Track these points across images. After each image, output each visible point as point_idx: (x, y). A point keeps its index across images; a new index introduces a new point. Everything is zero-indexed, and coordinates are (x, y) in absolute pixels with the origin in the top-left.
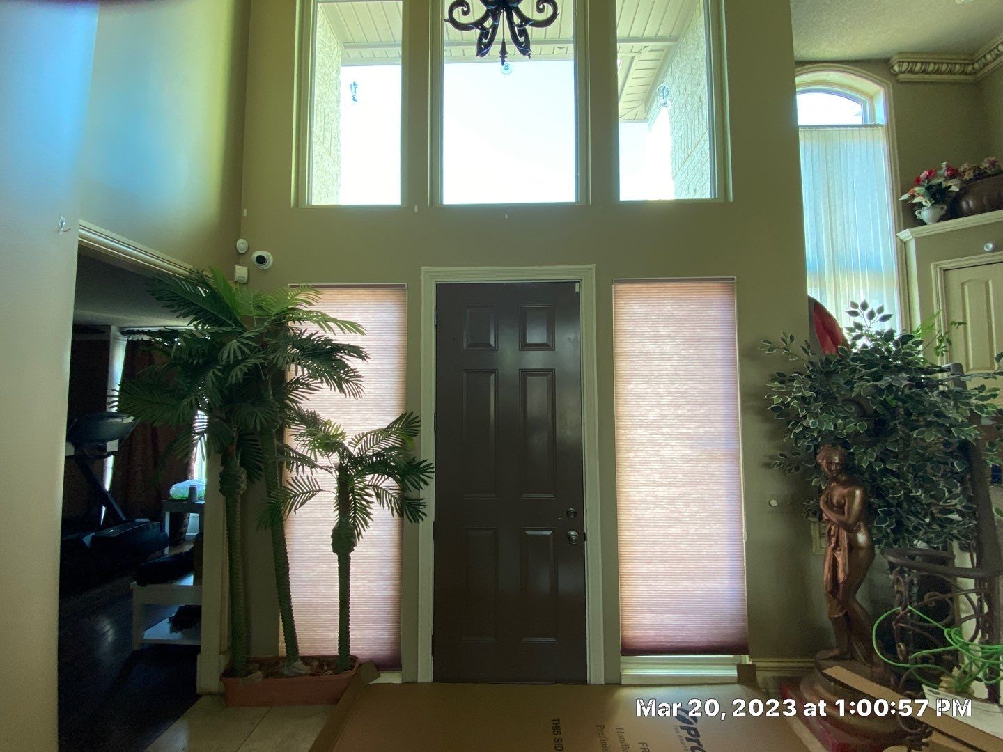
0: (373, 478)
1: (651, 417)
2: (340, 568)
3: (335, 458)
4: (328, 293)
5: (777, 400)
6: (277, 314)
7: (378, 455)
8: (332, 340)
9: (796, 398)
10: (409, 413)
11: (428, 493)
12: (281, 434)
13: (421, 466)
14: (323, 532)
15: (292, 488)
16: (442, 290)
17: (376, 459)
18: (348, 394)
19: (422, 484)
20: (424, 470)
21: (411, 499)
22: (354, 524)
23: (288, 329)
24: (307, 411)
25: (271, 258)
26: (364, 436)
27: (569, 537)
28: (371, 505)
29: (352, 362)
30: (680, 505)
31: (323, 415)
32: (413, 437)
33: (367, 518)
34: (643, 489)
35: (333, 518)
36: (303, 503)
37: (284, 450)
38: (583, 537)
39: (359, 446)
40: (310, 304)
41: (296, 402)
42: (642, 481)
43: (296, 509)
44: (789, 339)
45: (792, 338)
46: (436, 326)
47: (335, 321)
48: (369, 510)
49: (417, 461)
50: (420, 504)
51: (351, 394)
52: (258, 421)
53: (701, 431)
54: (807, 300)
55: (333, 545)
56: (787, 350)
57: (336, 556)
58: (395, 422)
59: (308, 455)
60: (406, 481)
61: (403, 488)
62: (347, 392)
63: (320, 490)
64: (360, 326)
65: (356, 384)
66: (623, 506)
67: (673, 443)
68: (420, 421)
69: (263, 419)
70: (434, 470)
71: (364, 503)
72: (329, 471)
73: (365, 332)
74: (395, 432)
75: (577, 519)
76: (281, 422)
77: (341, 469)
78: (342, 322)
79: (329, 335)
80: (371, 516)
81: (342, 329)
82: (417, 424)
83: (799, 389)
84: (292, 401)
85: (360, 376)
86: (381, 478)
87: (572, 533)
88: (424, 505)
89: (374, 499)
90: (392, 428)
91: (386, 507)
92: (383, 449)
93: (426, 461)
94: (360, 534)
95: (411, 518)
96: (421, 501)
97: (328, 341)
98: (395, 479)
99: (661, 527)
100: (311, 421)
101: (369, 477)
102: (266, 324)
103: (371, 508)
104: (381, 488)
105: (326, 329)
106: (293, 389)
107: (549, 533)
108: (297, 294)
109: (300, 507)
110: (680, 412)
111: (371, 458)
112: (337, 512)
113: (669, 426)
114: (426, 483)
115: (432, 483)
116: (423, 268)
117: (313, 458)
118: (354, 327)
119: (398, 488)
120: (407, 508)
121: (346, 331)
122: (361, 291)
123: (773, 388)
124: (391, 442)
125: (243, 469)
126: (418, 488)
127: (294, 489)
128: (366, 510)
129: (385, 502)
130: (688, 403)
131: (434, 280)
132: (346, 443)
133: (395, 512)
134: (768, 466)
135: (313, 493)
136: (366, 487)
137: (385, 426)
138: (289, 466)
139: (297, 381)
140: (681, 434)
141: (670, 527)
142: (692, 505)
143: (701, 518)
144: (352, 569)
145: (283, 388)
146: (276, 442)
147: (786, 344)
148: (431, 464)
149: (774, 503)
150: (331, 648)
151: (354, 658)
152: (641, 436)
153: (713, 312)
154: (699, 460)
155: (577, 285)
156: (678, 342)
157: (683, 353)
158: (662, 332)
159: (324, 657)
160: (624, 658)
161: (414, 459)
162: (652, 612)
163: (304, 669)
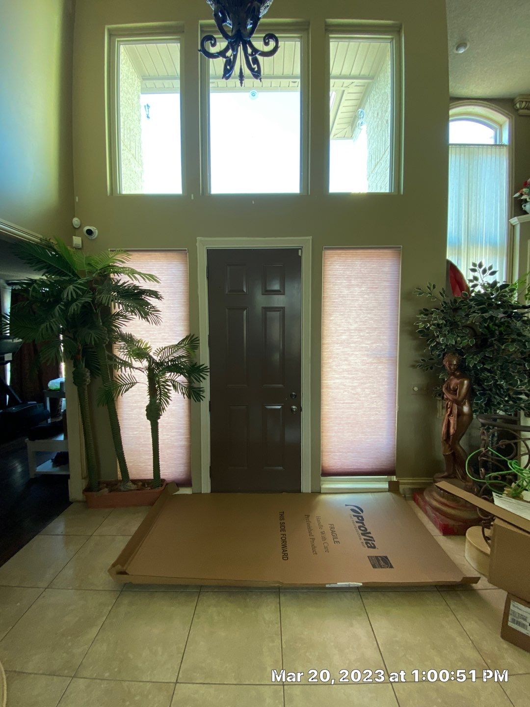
0: (170, 375)
1: (344, 337)
2: (152, 429)
3: (145, 363)
4: (135, 256)
5: (421, 325)
6: (101, 269)
7: (172, 361)
8: (138, 287)
9: (434, 325)
10: (192, 335)
11: (205, 384)
12: (110, 348)
13: (201, 368)
14: (141, 408)
15: (119, 382)
16: (211, 253)
17: (171, 363)
18: (151, 323)
19: (201, 379)
20: (202, 371)
21: (195, 388)
22: (160, 403)
23: (110, 279)
24: (126, 333)
25: (97, 231)
26: (163, 350)
27: (292, 409)
28: (170, 392)
29: (152, 301)
30: (359, 390)
31: (137, 336)
32: (195, 350)
33: (168, 399)
34: (337, 381)
35: (146, 400)
36: (127, 390)
37: (113, 358)
38: (300, 409)
39: (161, 355)
40: (123, 262)
41: (119, 328)
42: (337, 376)
43: (122, 394)
44: (432, 288)
45: (434, 286)
46: (208, 278)
47: (139, 274)
48: (169, 394)
49: (198, 365)
50: (201, 391)
51: (154, 323)
52: (93, 339)
53: (374, 345)
54: (446, 261)
55: (147, 415)
56: (430, 294)
57: (149, 422)
58: (183, 340)
59: (127, 360)
60: (192, 377)
61: (190, 382)
62: (150, 321)
63: (137, 382)
64: (156, 277)
65: (156, 316)
66: (324, 391)
67: (357, 353)
68: (199, 340)
69: (96, 338)
70: (209, 370)
71: (166, 390)
72: (142, 371)
73: (160, 282)
74: (183, 347)
75: (296, 398)
76: (108, 340)
77: (150, 369)
78: (145, 275)
79: (136, 283)
80: (170, 398)
81: (144, 279)
82: (197, 342)
83: (435, 319)
84: (116, 327)
85: (158, 311)
86: (176, 375)
87: (294, 407)
88: (203, 391)
89: (172, 388)
90: (181, 344)
91: (180, 393)
92: (175, 357)
93: (203, 365)
94: (164, 409)
95: (195, 399)
96: (201, 389)
97: (136, 287)
98: (185, 376)
99: (347, 403)
100: (129, 340)
101: (168, 375)
102: (94, 275)
103: (170, 393)
104: (176, 381)
105: (134, 279)
106: (116, 319)
107: (279, 407)
108: (114, 256)
109: (125, 392)
110: (362, 334)
111: (167, 363)
112: (149, 396)
113: (355, 343)
114: (204, 378)
115: (208, 378)
116: (197, 238)
117: (130, 362)
118: (152, 278)
119: (187, 381)
120: (193, 393)
121: (147, 280)
122: (157, 254)
123: (420, 318)
124: (181, 353)
125: (87, 370)
126: (199, 381)
127: (121, 382)
128: (167, 394)
129: (179, 390)
130: (367, 328)
131: (205, 247)
132: (151, 354)
133: (185, 396)
134: (413, 366)
135: (133, 384)
136: (167, 381)
137: (176, 343)
138: (115, 367)
139: (118, 314)
140: (362, 347)
141: (352, 403)
142: (366, 390)
143: (371, 398)
144: (160, 430)
145: (109, 319)
146: (107, 352)
147: (430, 289)
148: (207, 367)
149: (416, 389)
150: (149, 475)
151: (163, 480)
152: (337, 349)
153: (386, 269)
154: (371, 363)
155: (300, 251)
156: (363, 289)
157: (366, 296)
158: (353, 282)
159: (145, 480)
160: (323, 478)
161: (196, 364)
162: (340, 452)
163: (133, 487)
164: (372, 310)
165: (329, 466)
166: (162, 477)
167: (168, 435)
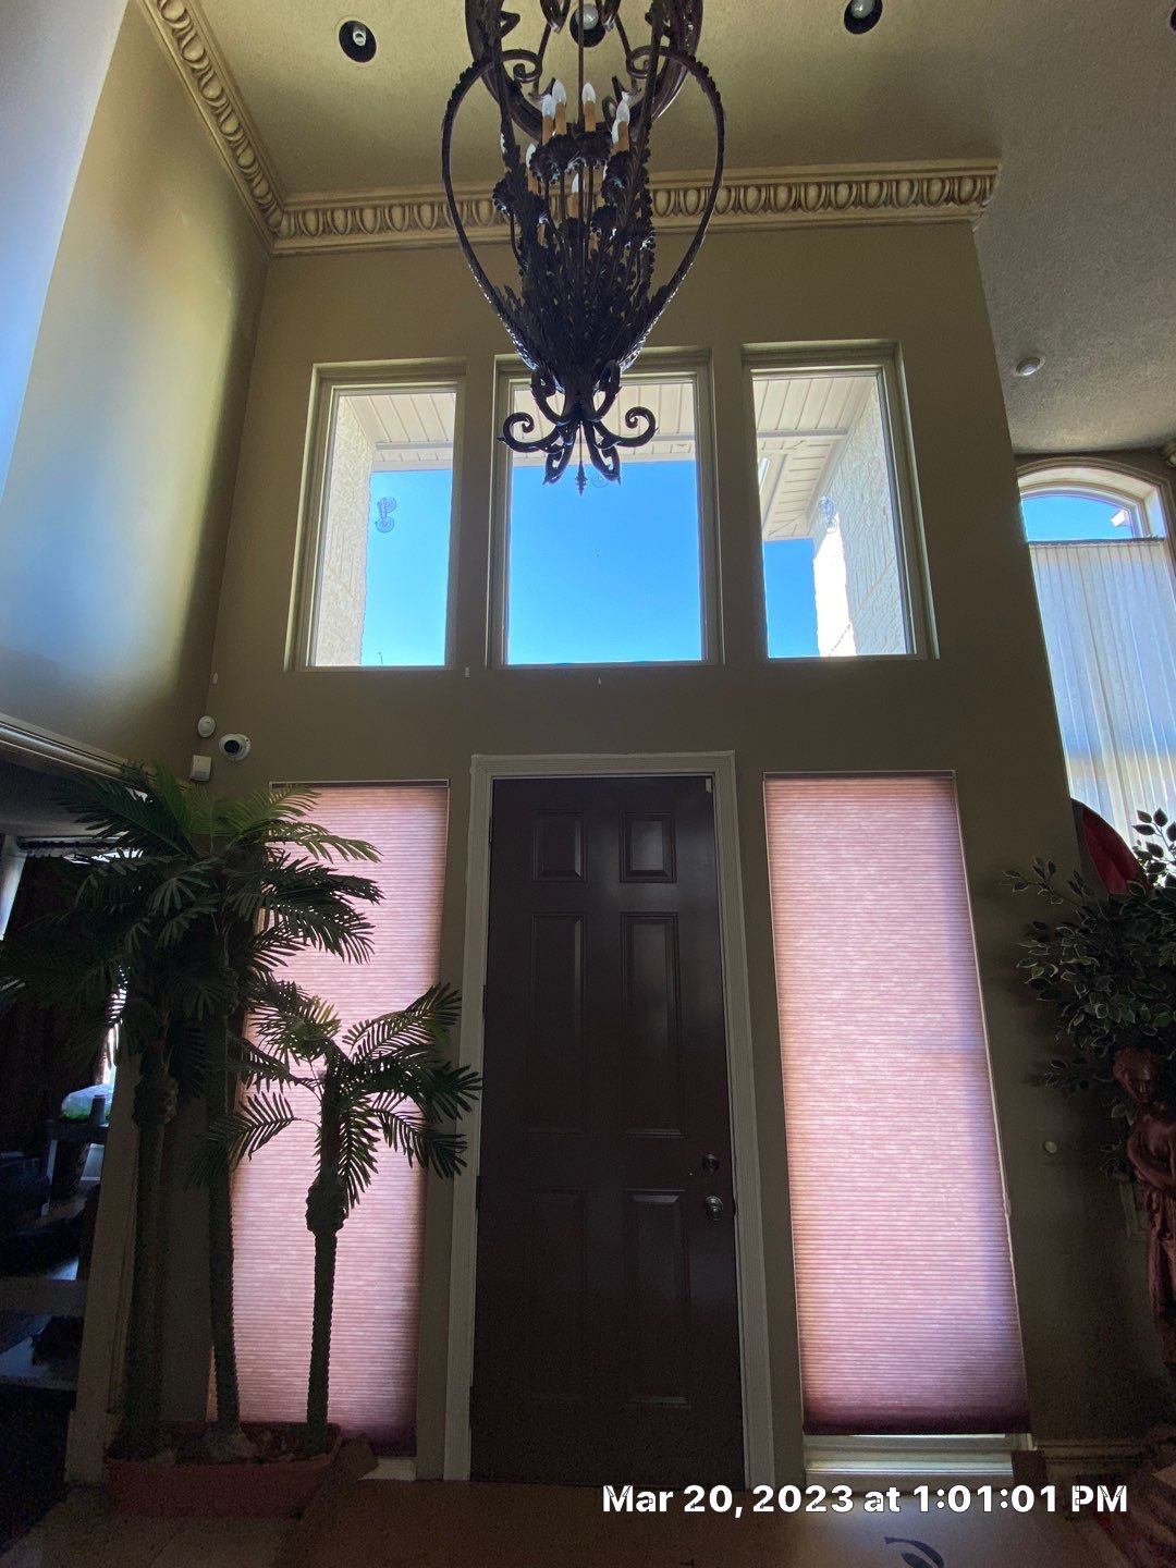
0: (380, 1098)
1: (836, 995)
2: (317, 1258)
3: (320, 1064)
4: (328, 796)
5: (1038, 974)
6: (246, 831)
7: (387, 1059)
8: (328, 870)
9: (1070, 967)
10: (443, 986)
11: (470, 1125)
12: (238, 1024)
13: (461, 1076)
14: (293, 1191)
15: (250, 1117)
16: (502, 789)
17: (385, 1066)
18: (346, 958)
19: (460, 1108)
20: (463, 1085)
21: (441, 1136)
22: (345, 1178)
23: (266, 851)
24: (283, 981)
25: (248, 745)
26: (368, 1026)
27: (708, 1206)
28: (376, 1145)
29: (358, 904)
30: (892, 1149)
31: (308, 989)
32: (448, 1027)
33: (368, 1168)
34: (829, 1120)
35: (309, 1168)
36: (264, 1141)
37: (243, 1049)
38: (730, 1207)
39: (360, 1042)
40: (299, 813)
41: (267, 970)
42: (826, 1106)
43: (251, 1151)
44: (1047, 871)
45: (1052, 867)
46: (491, 844)
47: (334, 840)
48: (371, 1153)
49: (454, 1068)
50: (455, 1145)
51: (353, 958)
52: (201, 1002)
53: (920, 1019)
55: (309, 1216)
56: (1045, 887)
57: (312, 1237)
58: (420, 1002)
59: (277, 1057)
60: (434, 1103)
61: (429, 1116)
62: (346, 954)
63: (293, 1119)
64: (373, 848)
65: (362, 939)
66: (796, 1149)
67: (876, 1039)
68: (460, 999)
69: (209, 1001)
70: (480, 1084)
71: (365, 1140)
72: (308, 1087)
73: (379, 857)
74: (419, 1018)
75: (720, 1173)
76: (237, 1003)
77: (329, 1081)
78: (343, 842)
79: (324, 863)
80: (374, 1164)
81: (344, 854)
82: (455, 1005)
83: (1071, 953)
84: (261, 968)
85: (367, 926)
86: (395, 1097)
87: (713, 1200)
88: (463, 1146)
89: (380, 1134)
90: (414, 1011)
91: (400, 1149)
92: (400, 1048)
93: (468, 1068)
94: (355, 1196)
95: (440, 1168)
96: (458, 1140)
97: (322, 871)
98: (416, 1099)
99: (863, 1189)
100: (288, 999)
101: (374, 1096)
102: (228, 847)
103: (375, 1150)
104: (393, 1115)
105: (319, 854)
106: (264, 947)
107: (672, 1199)
109: (258, 1148)
110: (882, 986)
111: (376, 1063)
112: (319, 1157)
113: (869, 1010)
114: (467, 1108)
115: (477, 1106)
116: (474, 756)
117: (283, 1061)
118: (362, 849)
119: (418, 1109)
120: (434, 1152)
121: (350, 857)
122: (380, 792)
123: (1029, 949)
124: (413, 1035)
125: (172, 1080)
126: (454, 1116)
127: (253, 1117)
128: (367, 1154)
129: (399, 1140)
130: (896, 971)
131: (490, 774)
132: (338, 1039)
133: (414, 1159)
134: (1035, 1080)
135: (283, 1123)
136: (370, 1112)
137: (403, 1007)
138: (246, 1078)
139: (271, 935)
140: (888, 1024)
141: (878, 1189)
142: (913, 1150)
143: (929, 1174)
144: (339, 1259)
146: (229, 1035)
147: (1043, 875)
148: (475, 1074)
149: (1051, 1147)
150: (295, 1408)
151: (334, 1429)
152: (822, 1028)
153: (923, 824)
154: (919, 1070)
155: (708, 782)
156: (872, 870)
157: (881, 889)
158: (844, 854)
159: (284, 1425)
160: (809, 1440)
161: (447, 1066)
162: (855, 1349)
163: (247, 1448)
164: (902, 924)
165: (827, 1399)
166: (331, 1417)
167: (358, 1277)
